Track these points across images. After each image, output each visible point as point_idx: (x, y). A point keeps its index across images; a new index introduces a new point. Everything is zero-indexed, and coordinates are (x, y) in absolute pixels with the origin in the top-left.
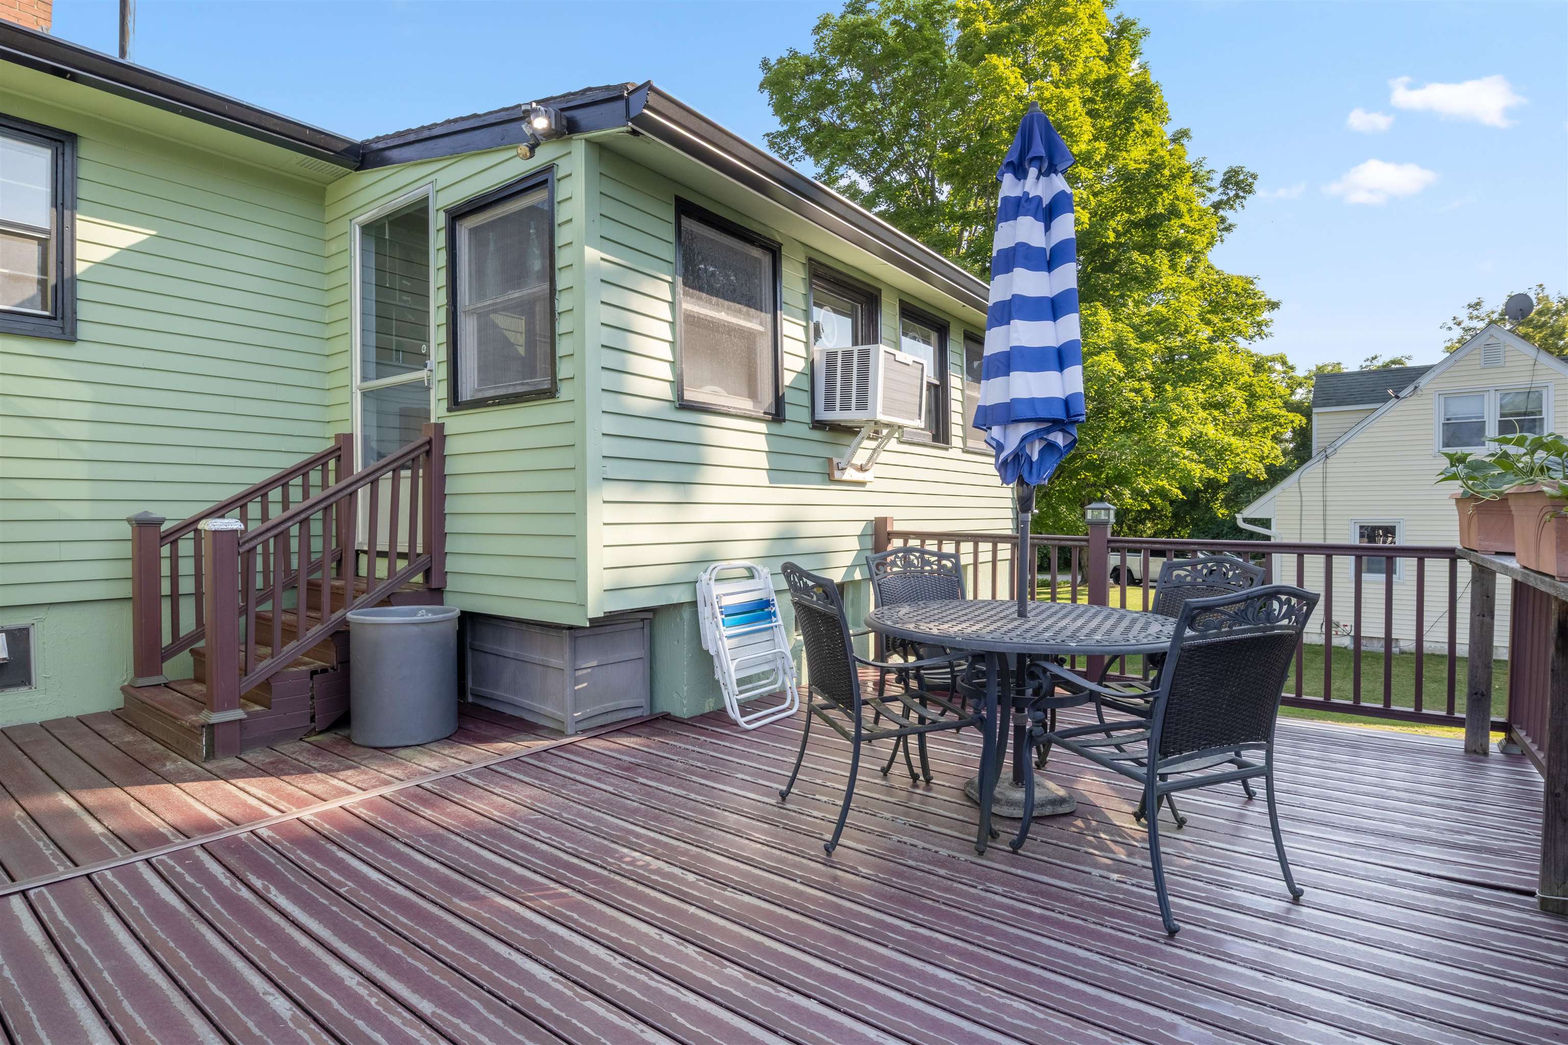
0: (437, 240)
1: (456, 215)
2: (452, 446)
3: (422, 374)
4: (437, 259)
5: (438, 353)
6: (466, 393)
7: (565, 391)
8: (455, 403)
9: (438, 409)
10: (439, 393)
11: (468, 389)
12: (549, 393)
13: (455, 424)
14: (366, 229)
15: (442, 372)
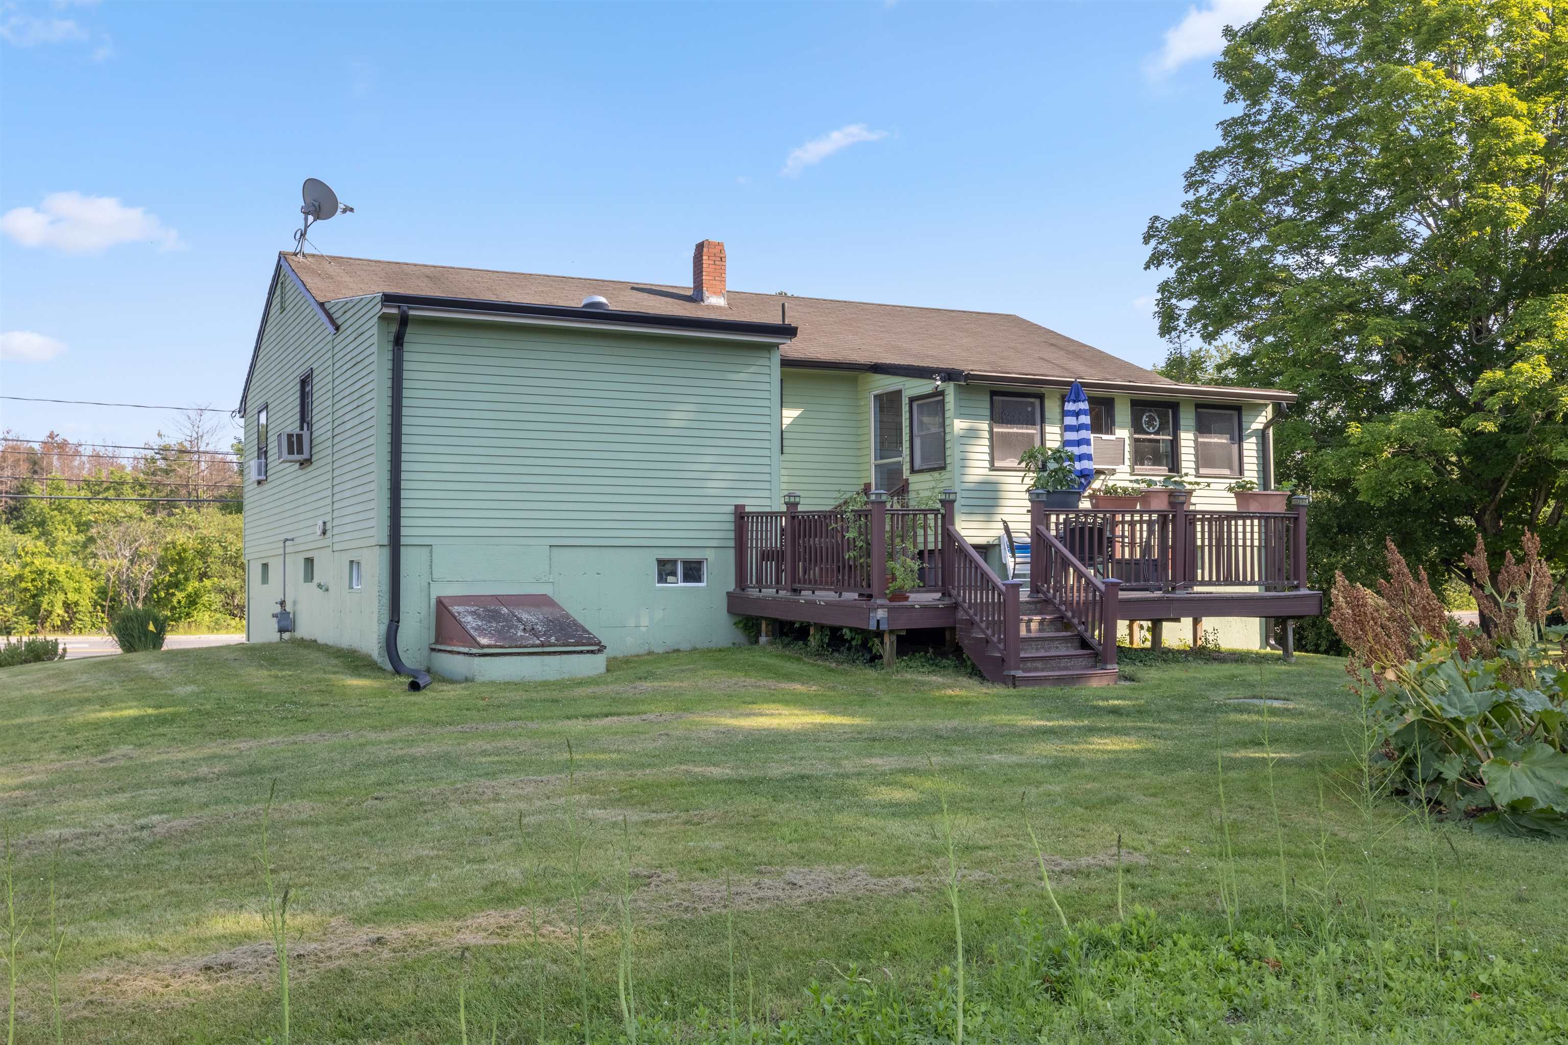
0: (905, 408)
1: (912, 400)
2: (911, 487)
3: (900, 459)
4: (905, 416)
5: (906, 451)
6: (917, 467)
7: (949, 468)
8: (913, 471)
9: (906, 473)
10: (906, 468)
11: (917, 466)
12: (943, 468)
13: (913, 479)
14: (875, 396)
15: (908, 459)
